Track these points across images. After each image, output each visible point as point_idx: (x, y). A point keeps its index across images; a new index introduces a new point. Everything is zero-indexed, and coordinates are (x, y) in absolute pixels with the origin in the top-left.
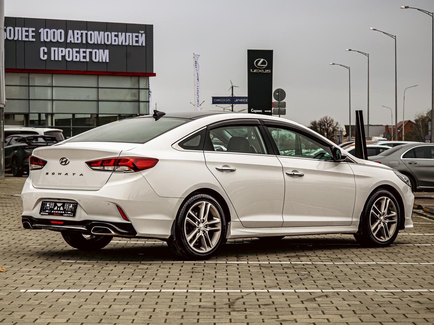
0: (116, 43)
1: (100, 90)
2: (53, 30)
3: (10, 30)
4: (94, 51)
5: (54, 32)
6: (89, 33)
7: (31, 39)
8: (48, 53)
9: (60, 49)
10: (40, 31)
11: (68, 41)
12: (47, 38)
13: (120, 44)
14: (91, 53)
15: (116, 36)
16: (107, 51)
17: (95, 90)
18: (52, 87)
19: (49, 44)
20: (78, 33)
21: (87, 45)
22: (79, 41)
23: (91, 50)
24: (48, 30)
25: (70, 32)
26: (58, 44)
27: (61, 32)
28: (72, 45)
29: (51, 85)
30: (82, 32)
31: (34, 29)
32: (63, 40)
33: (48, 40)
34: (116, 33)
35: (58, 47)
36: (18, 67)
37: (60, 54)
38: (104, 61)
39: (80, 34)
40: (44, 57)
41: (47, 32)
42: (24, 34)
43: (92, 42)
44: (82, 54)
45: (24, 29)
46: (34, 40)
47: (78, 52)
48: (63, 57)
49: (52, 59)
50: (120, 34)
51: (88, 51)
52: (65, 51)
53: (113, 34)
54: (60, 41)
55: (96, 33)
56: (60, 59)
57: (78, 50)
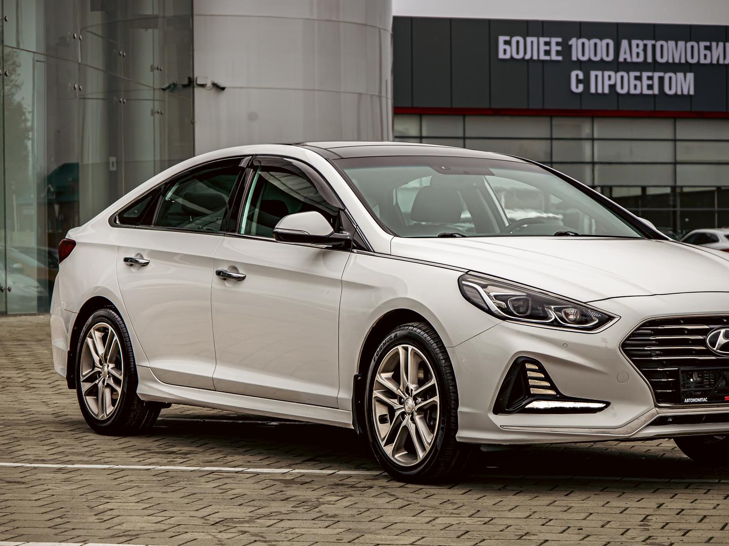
0: (708, 61)
1: (678, 143)
2: (593, 41)
3: (518, 42)
4: (667, 76)
5: (596, 44)
6: (658, 44)
7: (554, 57)
8: (586, 81)
9: (607, 74)
10: (570, 43)
11: (621, 59)
12: (583, 54)
13: (715, 62)
14: (661, 79)
15: (707, 48)
16: (690, 76)
17: (671, 144)
18: (593, 139)
19: (587, 66)
20: (638, 46)
21: (656, 66)
22: (641, 59)
23: (661, 74)
24: (585, 40)
25: (625, 43)
26: (602, 65)
27: (608, 45)
28: (628, 66)
29: (590, 137)
30: (645, 42)
31: (560, 40)
32: (611, 58)
33: (585, 58)
34: (708, 44)
35: (603, 70)
36: (532, 107)
37: (607, 83)
38: (685, 92)
39: (641, 47)
40: (577, 87)
41: (583, 44)
42: (543, 48)
43: (664, 60)
44: (646, 82)
45: (542, 40)
46: (560, 58)
47: (639, 78)
48: (612, 87)
49: (593, 90)
50: (714, 44)
51: (657, 75)
52: (615, 77)
53: (703, 44)
54: (605, 59)
55: (672, 43)
56: (606, 91)
57: (638, 74)
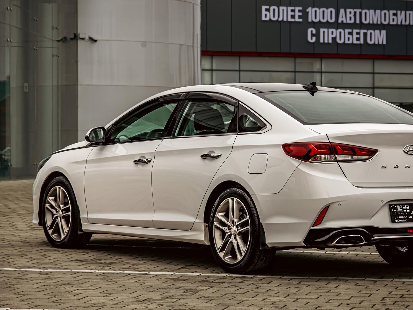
0: (395, 23)
1: (376, 75)
2: (322, 10)
3: (274, 10)
4: (369, 32)
5: (323, 12)
6: (364, 12)
7: (297, 19)
8: (317, 35)
9: (330, 30)
10: (307, 10)
11: (340, 21)
12: (316, 18)
13: (399, 23)
14: (365, 34)
15: (395, 14)
16: (384, 32)
17: (370, 76)
18: (321, 72)
19: (318, 25)
20: (350, 13)
21: (361, 26)
22: (352, 21)
23: (365, 31)
24: (317, 9)
25: (342, 11)
26: (328, 25)
27: (331, 12)
28: (344, 26)
29: (320, 71)
30: (355, 10)
31: (301, 8)
32: (333, 20)
33: (317, 20)
34: (395, 12)
35: (328, 28)
36: (282, 51)
37: (331, 36)
38: (380, 43)
39: (353, 13)
40: (312, 39)
41: (316, 11)
42: (290, 14)
43: (367, 22)
44: (355, 36)
45: (290, 8)
46: (301, 20)
47: (351, 33)
48: (334, 39)
49: (322, 41)
50: (399, 12)
51: (362, 31)
52: (336, 33)
53: (392, 12)
54: (330, 21)
55: (372, 11)
56: (330, 41)
57: (350, 31)
